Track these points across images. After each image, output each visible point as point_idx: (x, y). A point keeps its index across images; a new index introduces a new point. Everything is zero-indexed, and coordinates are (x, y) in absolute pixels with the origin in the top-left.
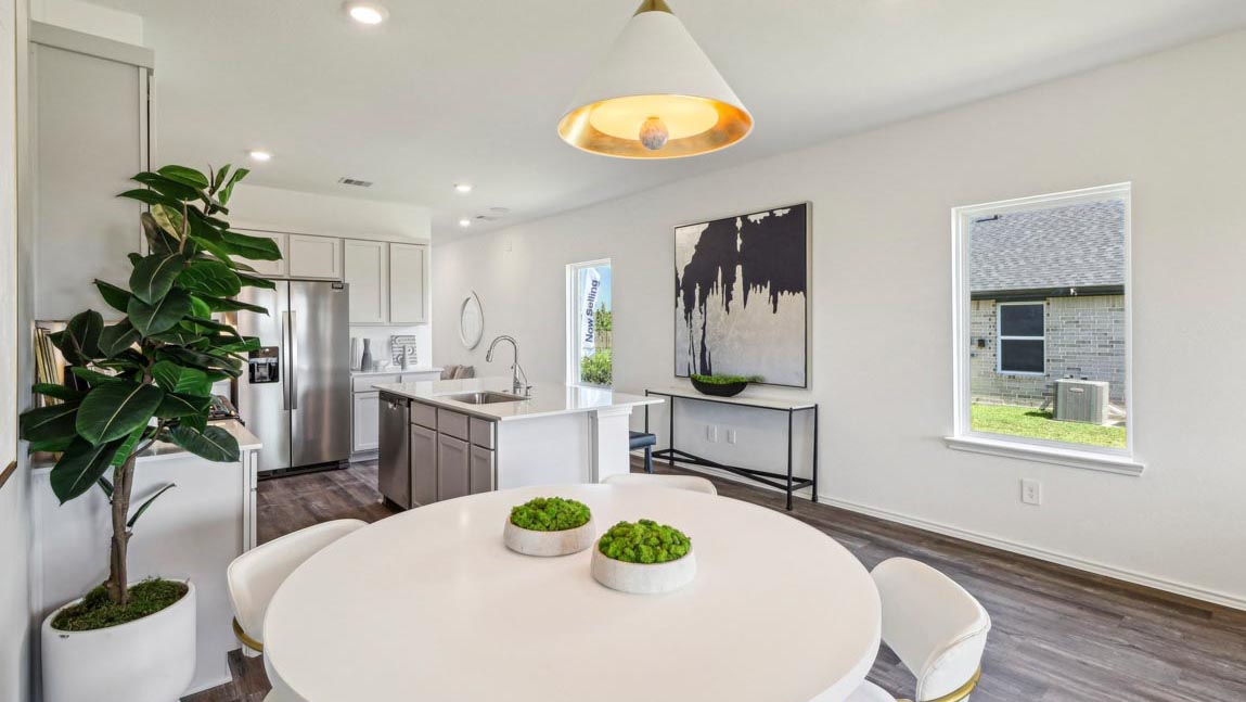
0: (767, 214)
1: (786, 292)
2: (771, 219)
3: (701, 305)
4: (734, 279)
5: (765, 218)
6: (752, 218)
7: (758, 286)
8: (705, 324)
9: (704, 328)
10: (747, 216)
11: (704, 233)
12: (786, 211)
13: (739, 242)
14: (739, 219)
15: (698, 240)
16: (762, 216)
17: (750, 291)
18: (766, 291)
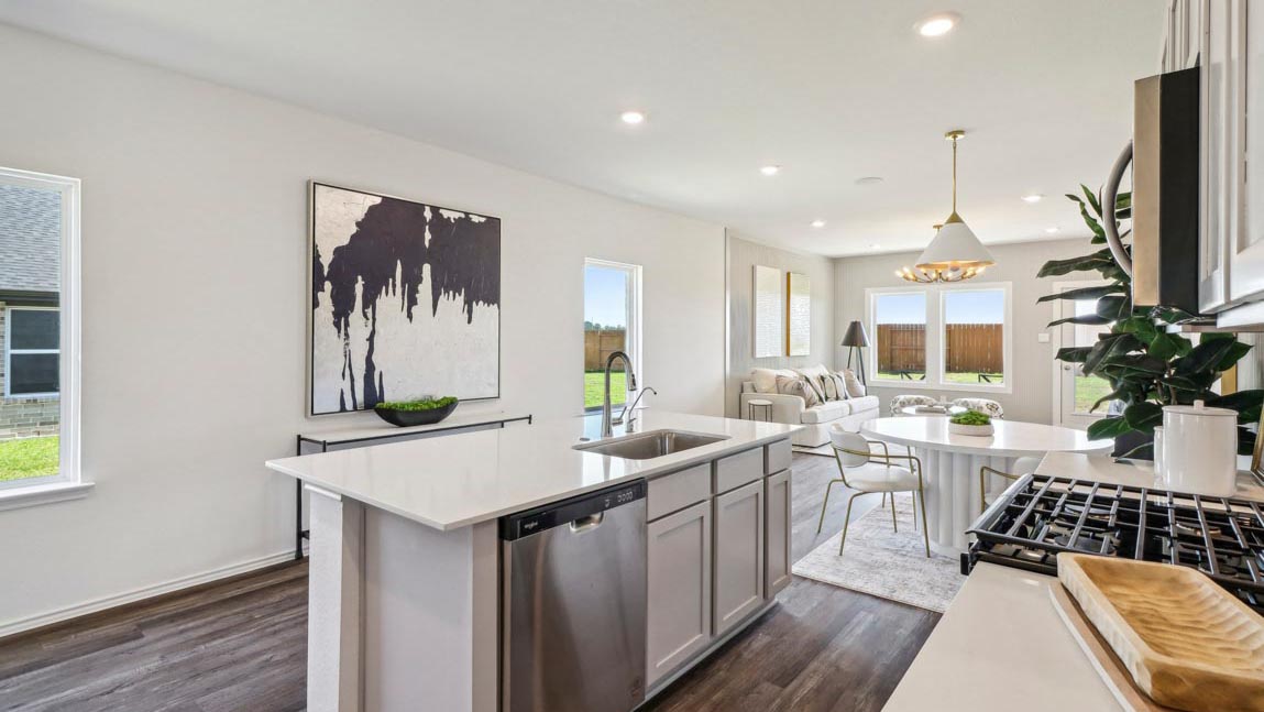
0: (463, 216)
1: (481, 303)
2: (465, 221)
3: (365, 306)
4: (420, 280)
5: (460, 218)
6: (445, 214)
7: (451, 293)
8: (373, 333)
9: (371, 339)
10: (439, 208)
11: (372, 209)
12: (483, 220)
13: (428, 236)
14: (427, 209)
15: (363, 217)
16: (457, 215)
17: (442, 297)
18: (460, 299)
